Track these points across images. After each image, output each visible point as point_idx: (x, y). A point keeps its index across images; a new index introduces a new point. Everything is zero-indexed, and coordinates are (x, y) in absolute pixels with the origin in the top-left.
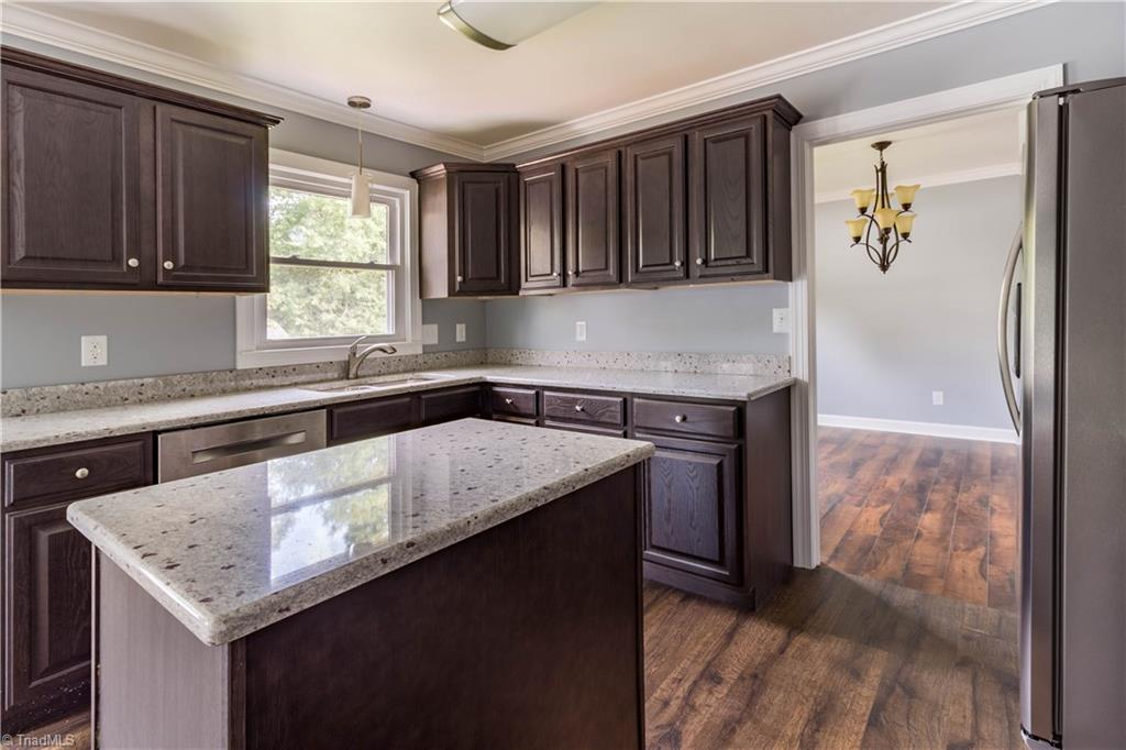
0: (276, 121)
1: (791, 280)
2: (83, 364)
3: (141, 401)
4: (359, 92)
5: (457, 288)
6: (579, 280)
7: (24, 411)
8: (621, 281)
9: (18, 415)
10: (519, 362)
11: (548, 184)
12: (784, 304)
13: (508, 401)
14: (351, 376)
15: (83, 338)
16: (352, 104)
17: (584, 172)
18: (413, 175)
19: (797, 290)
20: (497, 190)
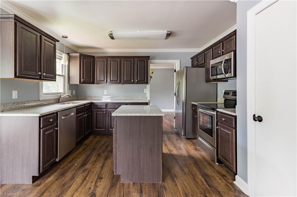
0: (58, 41)
1: (148, 84)
2: (13, 98)
3: (24, 108)
4: (65, 34)
5: (82, 82)
6: (110, 82)
7: (3, 110)
8: (120, 83)
9: (2, 112)
10: (89, 99)
11: (103, 62)
12: (146, 88)
13: (99, 106)
14: (60, 102)
15: (13, 91)
16: (63, 37)
17: (112, 61)
18: (68, 54)
19: (148, 86)
20: (91, 61)
